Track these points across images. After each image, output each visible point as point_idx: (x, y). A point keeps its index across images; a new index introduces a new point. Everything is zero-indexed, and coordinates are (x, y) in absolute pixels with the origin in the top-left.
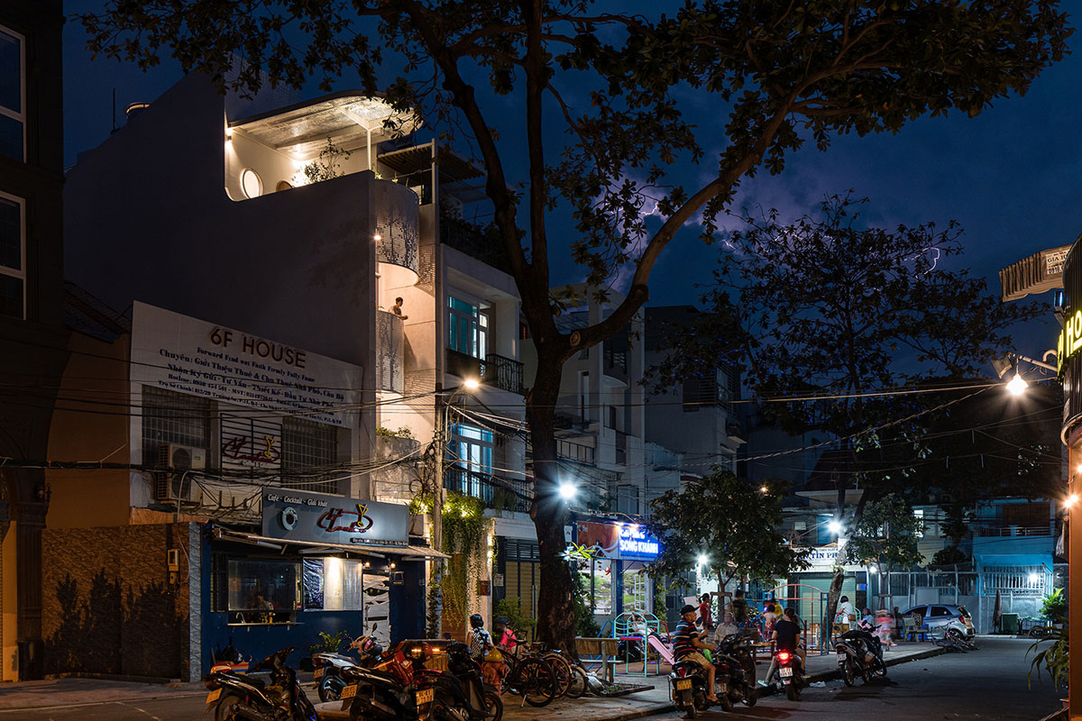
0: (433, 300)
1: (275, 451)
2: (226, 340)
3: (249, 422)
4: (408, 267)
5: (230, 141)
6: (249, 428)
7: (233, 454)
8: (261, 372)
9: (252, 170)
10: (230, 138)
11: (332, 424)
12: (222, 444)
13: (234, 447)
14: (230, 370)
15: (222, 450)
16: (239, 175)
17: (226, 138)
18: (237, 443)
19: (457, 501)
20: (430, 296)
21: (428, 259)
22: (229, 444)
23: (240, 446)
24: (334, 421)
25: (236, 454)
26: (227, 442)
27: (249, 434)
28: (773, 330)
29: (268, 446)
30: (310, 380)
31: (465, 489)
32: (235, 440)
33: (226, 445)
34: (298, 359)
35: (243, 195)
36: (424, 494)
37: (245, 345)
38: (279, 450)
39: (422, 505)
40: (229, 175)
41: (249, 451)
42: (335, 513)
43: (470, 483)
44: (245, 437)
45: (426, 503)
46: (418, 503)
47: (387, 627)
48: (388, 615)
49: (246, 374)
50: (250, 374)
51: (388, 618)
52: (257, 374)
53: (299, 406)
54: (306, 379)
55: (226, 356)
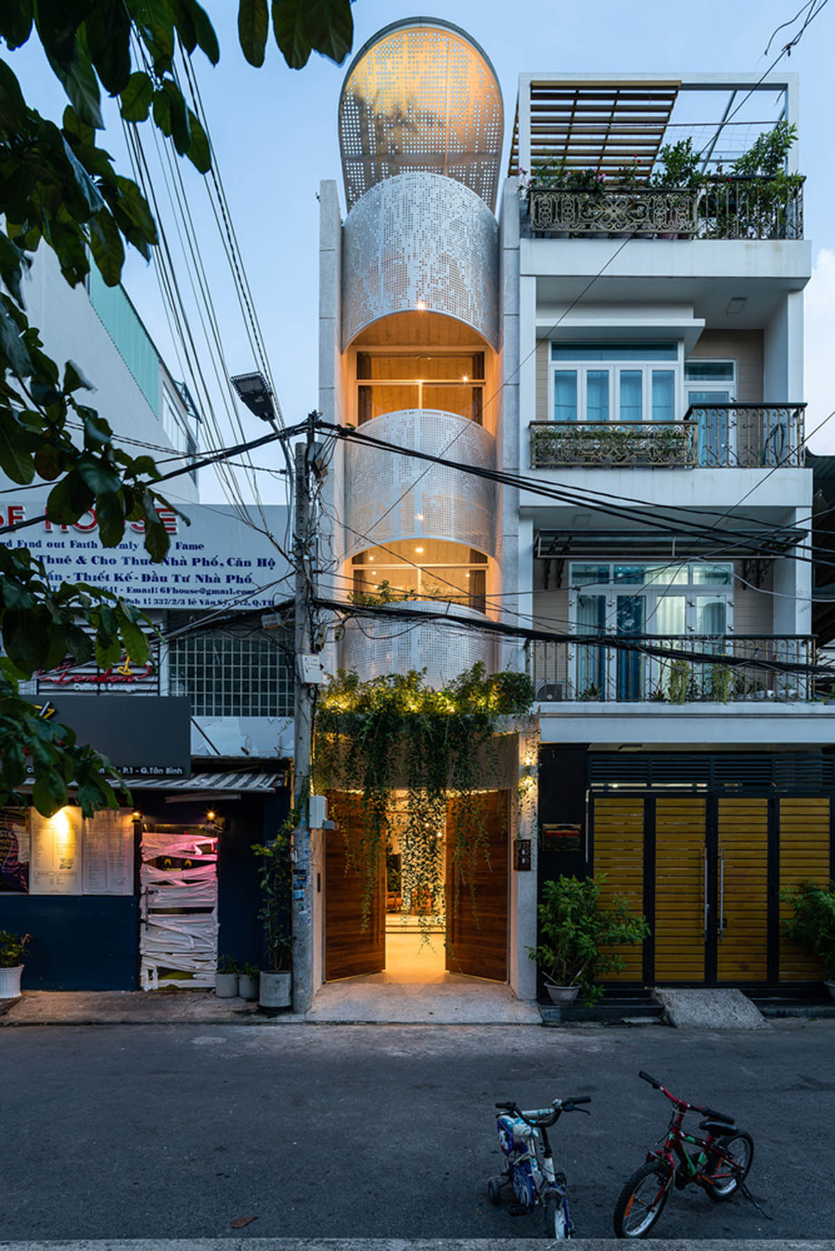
2: (12, 518)
8: (88, 553)
11: (251, 607)
24: (255, 604)
25: (62, 678)
30: (194, 547)
47: (209, 927)
48: (216, 906)
49: (60, 561)
50: (67, 560)
51: (215, 911)
52: (81, 558)
53: (175, 591)
54: (185, 547)
55: (19, 542)
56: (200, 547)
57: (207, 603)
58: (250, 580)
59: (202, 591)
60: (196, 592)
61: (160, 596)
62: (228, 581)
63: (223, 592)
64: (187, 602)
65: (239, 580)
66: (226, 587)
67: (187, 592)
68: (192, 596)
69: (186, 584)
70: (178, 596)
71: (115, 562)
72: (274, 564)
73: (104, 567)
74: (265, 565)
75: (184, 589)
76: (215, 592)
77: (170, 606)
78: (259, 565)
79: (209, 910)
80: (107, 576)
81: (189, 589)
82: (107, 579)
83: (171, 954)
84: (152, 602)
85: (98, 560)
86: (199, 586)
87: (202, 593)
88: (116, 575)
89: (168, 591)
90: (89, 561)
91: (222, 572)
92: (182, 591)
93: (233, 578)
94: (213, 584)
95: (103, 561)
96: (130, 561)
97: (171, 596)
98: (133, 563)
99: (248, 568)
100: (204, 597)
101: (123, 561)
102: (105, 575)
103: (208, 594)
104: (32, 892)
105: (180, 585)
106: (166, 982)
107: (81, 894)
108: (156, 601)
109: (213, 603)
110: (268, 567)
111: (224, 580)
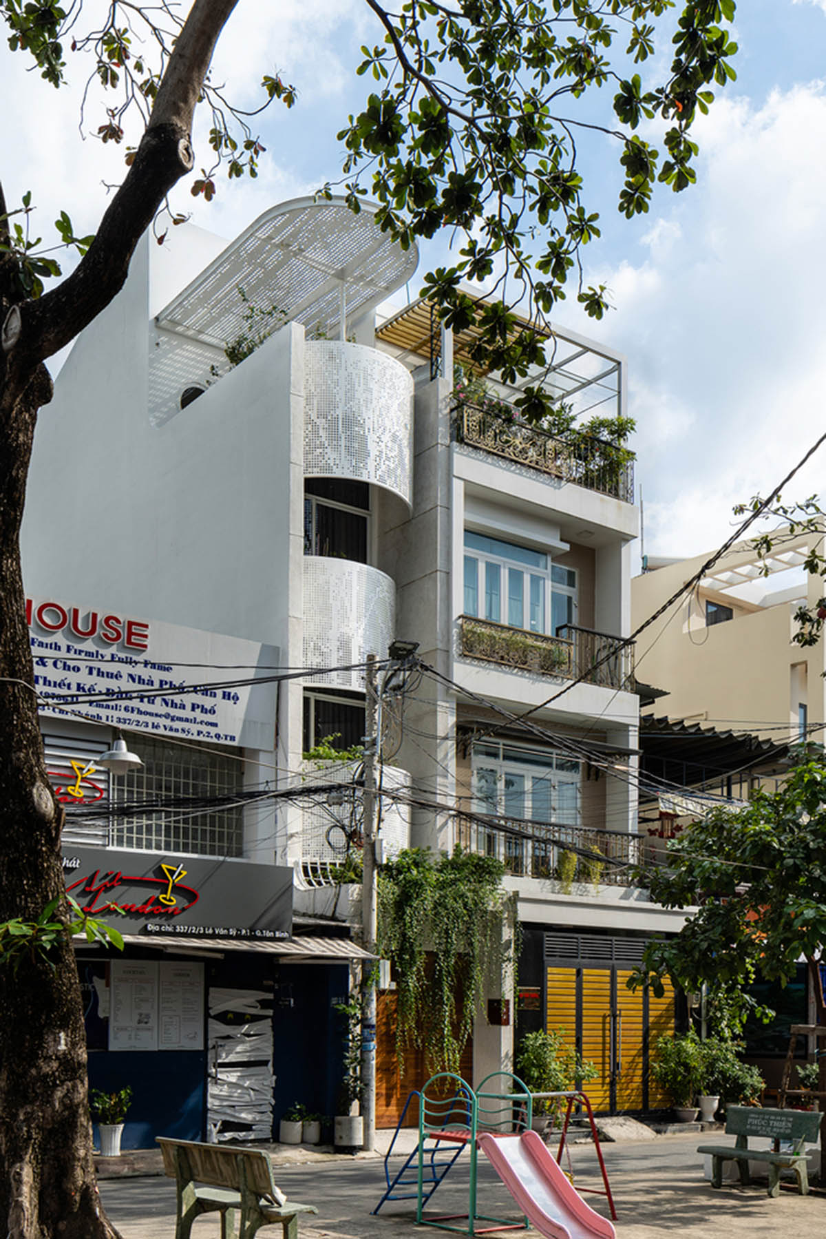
8: (50, 655)
11: (214, 740)
24: (218, 737)
30: (162, 667)
34: (130, 634)
47: (267, 1079)
48: (271, 1058)
51: (270, 1064)
52: (42, 659)
53: (140, 712)
54: (153, 666)
56: (168, 669)
57: (171, 729)
58: (214, 712)
59: (167, 716)
60: (160, 716)
61: (123, 714)
62: (193, 709)
63: (187, 720)
64: (150, 725)
65: (204, 710)
66: (191, 715)
67: (151, 714)
68: (156, 720)
69: (151, 705)
71: (79, 669)
72: (238, 699)
73: (66, 674)
74: (229, 699)
75: (149, 711)
76: (180, 719)
77: (133, 727)
78: (224, 698)
79: (265, 1063)
80: (69, 685)
81: (155, 712)
82: (69, 688)
83: (233, 1107)
84: (115, 719)
85: (60, 665)
86: (164, 710)
87: (166, 718)
88: (79, 685)
89: (133, 711)
91: (188, 699)
92: (146, 713)
93: (198, 707)
94: (178, 710)
95: (65, 666)
96: (95, 672)
97: (135, 716)
98: (98, 675)
99: (212, 699)
100: (168, 722)
101: (87, 670)
102: (66, 682)
103: (173, 720)
104: (111, 1048)
105: (145, 706)
106: (228, 1135)
107: (156, 1049)
108: (119, 720)
109: (177, 730)
110: (232, 702)
111: (189, 707)
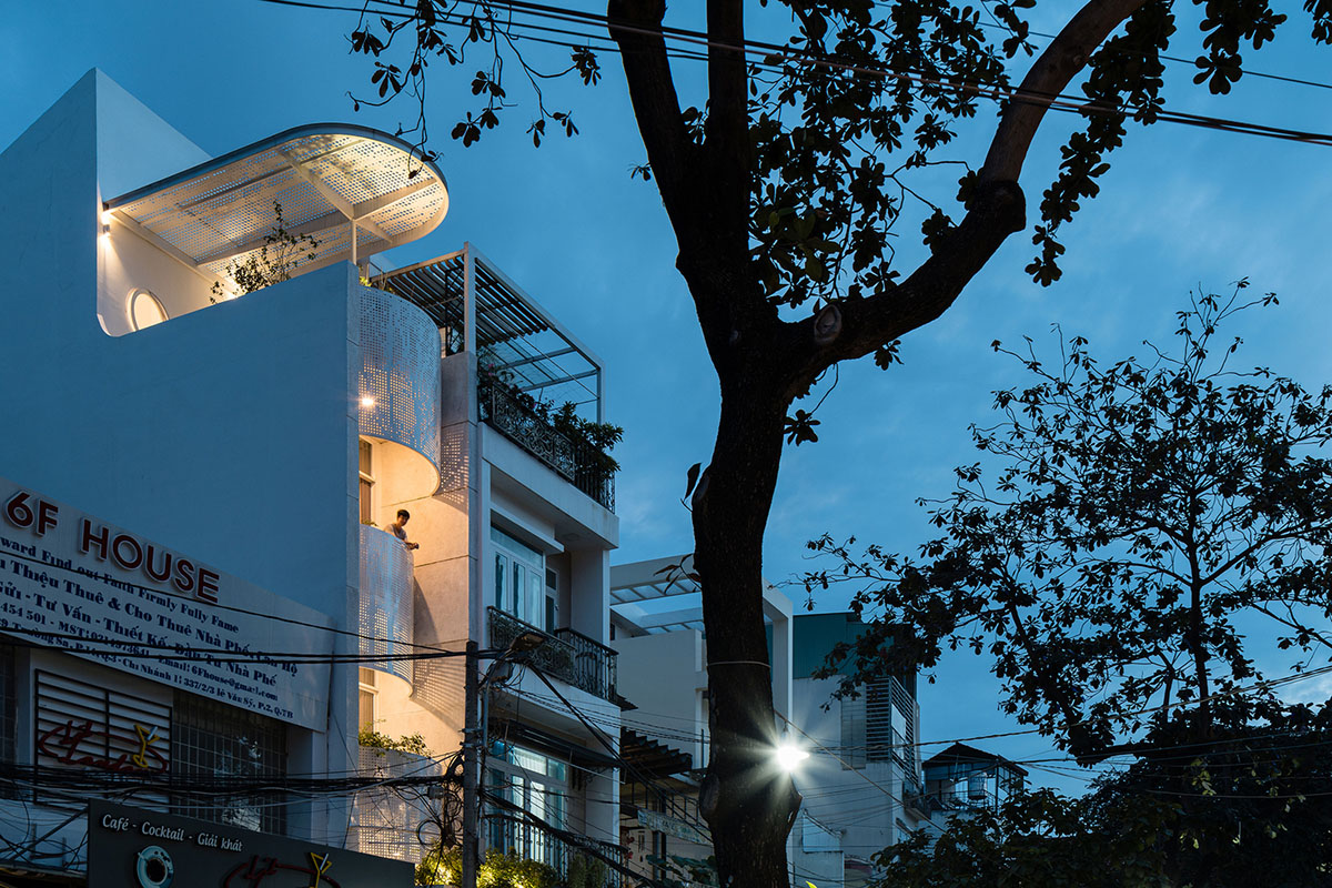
0: (465, 519)
1: (158, 758)
2: (43, 519)
3: (101, 695)
4: (419, 451)
5: (108, 234)
6: (100, 707)
7: (62, 754)
8: (123, 597)
9: (151, 294)
10: (106, 228)
11: (273, 715)
12: (37, 731)
13: (66, 739)
14: (55, 583)
15: (39, 744)
16: (124, 298)
17: (100, 228)
18: (72, 734)
19: (505, 866)
20: (461, 514)
21: (456, 449)
22: (54, 733)
23: (78, 739)
24: (278, 712)
25: (70, 755)
26: (49, 729)
27: (100, 719)
28: (1052, 581)
29: (141, 744)
30: (228, 627)
31: (520, 846)
32: (69, 727)
33: (47, 735)
34: (202, 584)
35: (127, 326)
36: (446, 851)
37: (87, 536)
38: (165, 756)
39: (442, 869)
40: (105, 293)
41: (100, 752)
42: (259, 865)
43: (527, 841)
44: (90, 722)
45: (448, 864)
46: (433, 866)
49: (90, 596)
50: (99, 599)
52: (114, 600)
53: (206, 676)
54: (221, 624)
55: (45, 553)
56: (234, 629)
57: (235, 699)
58: (274, 683)
59: (232, 682)
60: (225, 682)
61: (191, 677)
62: (256, 679)
63: (250, 690)
64: (216, 691)
65: (265, 680)
66: (253, 684)
67: (217, 679)
68: (223, 686)
69: (217, 669)
70: (209, 682)
71: (150, 618)
73: (138, 621)
75: (215, 675)
76: (243, 688)
77: (200, 692)
80: (140, 634)
81: (220, 677)
82: (140, 637)
84: (183, 681)
85: (132, 610)
86: (229, 676)
87: (231, 684)
88: (150, 636)
89: (200, 674)
90: (122, 607)
92: (213, 678)
93: (261, 676)
94: (242, 678)
95: (138, 613)
96: (166, 623)
97: (201, 679)
98: (169, 627)
100: (231, 689)
101: (158, 620)
102: (138, 631)
103: (236, 688)
105: (212, 670)
108: (187, 683)
109: (240, 700)
111: (252, 674)
